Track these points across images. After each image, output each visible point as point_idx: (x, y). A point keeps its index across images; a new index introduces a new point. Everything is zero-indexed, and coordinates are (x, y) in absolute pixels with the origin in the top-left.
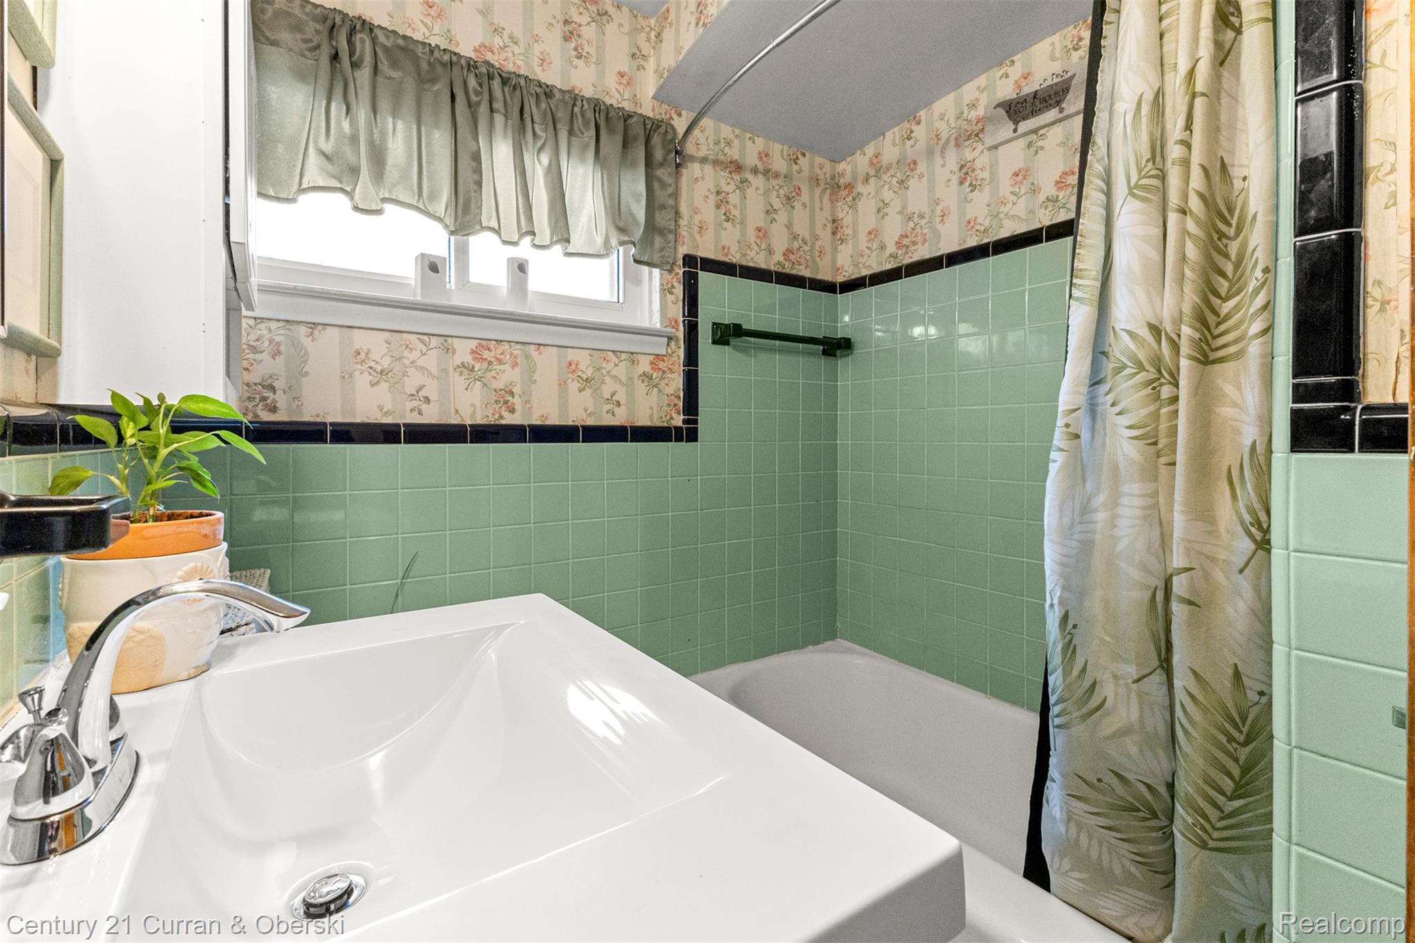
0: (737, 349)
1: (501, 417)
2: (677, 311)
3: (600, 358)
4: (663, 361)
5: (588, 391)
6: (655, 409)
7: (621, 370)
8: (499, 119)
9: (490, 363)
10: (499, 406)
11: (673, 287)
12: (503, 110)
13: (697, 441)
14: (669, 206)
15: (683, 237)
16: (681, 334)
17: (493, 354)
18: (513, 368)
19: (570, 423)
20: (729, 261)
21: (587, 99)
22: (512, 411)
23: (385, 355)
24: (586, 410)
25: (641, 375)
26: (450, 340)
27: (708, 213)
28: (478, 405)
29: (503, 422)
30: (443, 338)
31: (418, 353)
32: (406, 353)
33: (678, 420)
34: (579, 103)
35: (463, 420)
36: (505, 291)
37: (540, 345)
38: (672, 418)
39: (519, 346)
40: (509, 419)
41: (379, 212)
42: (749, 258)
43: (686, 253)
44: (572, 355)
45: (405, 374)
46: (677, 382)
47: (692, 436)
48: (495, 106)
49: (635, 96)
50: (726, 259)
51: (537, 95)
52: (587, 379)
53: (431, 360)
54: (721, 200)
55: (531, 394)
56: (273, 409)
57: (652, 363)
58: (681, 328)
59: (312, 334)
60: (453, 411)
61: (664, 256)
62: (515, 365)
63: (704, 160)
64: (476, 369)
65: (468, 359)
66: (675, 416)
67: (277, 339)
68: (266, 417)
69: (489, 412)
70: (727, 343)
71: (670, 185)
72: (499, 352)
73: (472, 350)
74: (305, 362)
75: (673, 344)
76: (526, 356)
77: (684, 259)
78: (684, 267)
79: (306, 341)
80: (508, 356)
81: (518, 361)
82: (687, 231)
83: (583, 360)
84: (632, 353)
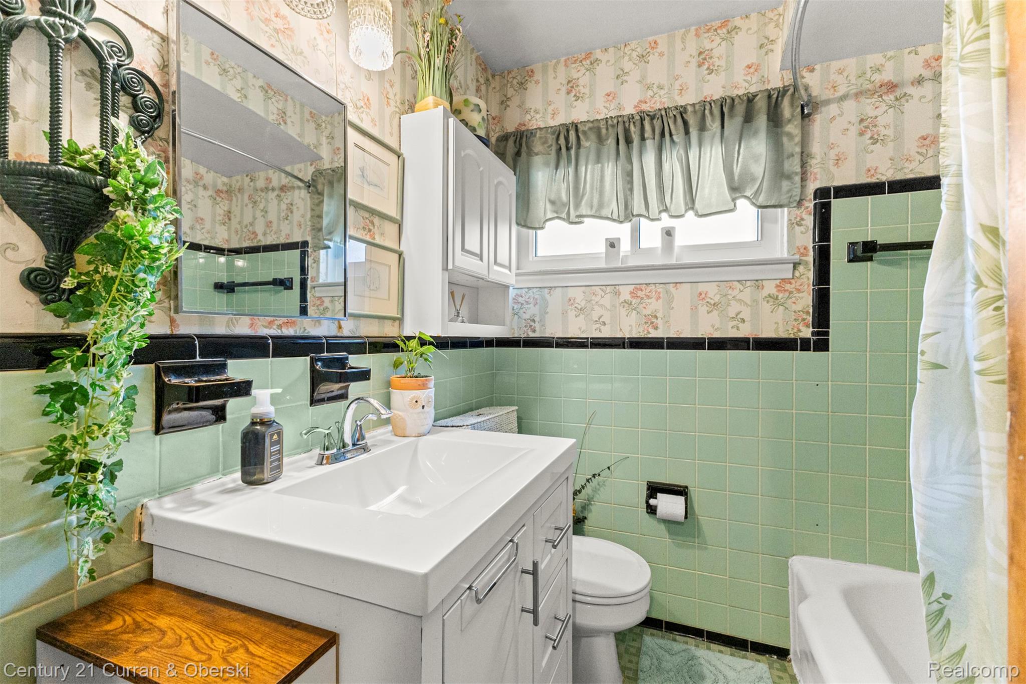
0: (881, 262)
1: (649, 333)
2: (807, 239)
3: (727, 287)
4: (790, 283)
5: (715, 313)
6: (781, 325)
7: (747, 294)
8: (649, 143)
9: (642, 299)
10: (647, 325)
11: (802, 219)
12: (651, 137)
13: (828, 351)
14: (796, 153)
15: (815, 174)
16: (810, 258)
17: (644, 293)
18: (657, 300)
19: (700, 336)
20: (878, 181)
21: (714, 101)
22: (656, 328)
23: (582, 300)
24: (713, 326)
25: (766, 297)
26: (617, 287)
27: (849, 143)
28: (634, 325)
29: (650, 336)
30: (613, 287)
31: (600, 297)
32: (594, 298)
33: (807, 332)
34: (708, 107)
35: (624, 335)
36: (659, 251)
37: (676, 283)
38: (799, 331)
39: (661, 286)
40: (654, 334)
41: (581, 222)
42: (906, 171)
43: (818, 187)
44: (702, 287)
45: (593, 310)
46: (806, 300)
47: (822, 345)
48: (646, 135)
49: (763, 77)
50: (874, 180)
51: (675, 116)
52: (714, 304)
53: (607, 301)
54: (865, 125)
55: (669, 317)
56: (534, 331)
57: (777, 286)
58: (811, 253)
59: (550, 292)
60: (619, 329)
61: (791, 197)
62: (658, 298)
63: (843, 98)
64: (633, 303)
65: (628, 297)
66: (803, 328)
67: (536, 297)
68: (532, 335)
69: (641, 330)
70: (870, 259)
71: (796, 136)
72: (648, 290)
73: (630, 291)
74: (547, 307)
75: (801, 268)
76: (667, 291)
77: (815, 193)
78: (815, 199)
79: (547, 296)
80: (654, 293)
81: (661, 295)
82: (821, 167)
83: (712, 291)
84: (757, 281)
